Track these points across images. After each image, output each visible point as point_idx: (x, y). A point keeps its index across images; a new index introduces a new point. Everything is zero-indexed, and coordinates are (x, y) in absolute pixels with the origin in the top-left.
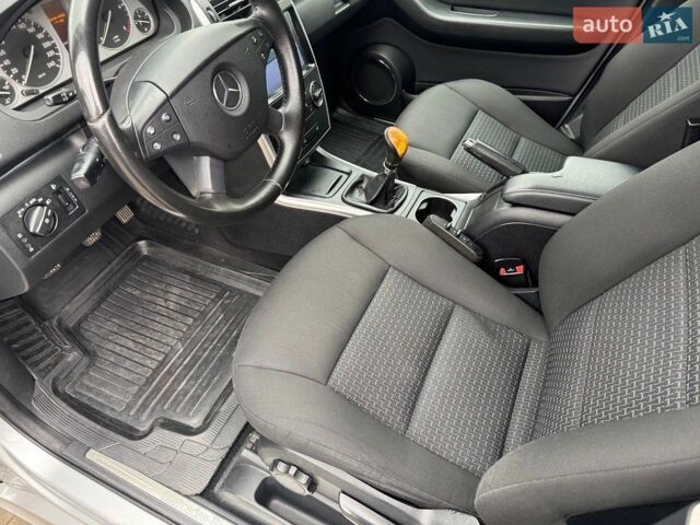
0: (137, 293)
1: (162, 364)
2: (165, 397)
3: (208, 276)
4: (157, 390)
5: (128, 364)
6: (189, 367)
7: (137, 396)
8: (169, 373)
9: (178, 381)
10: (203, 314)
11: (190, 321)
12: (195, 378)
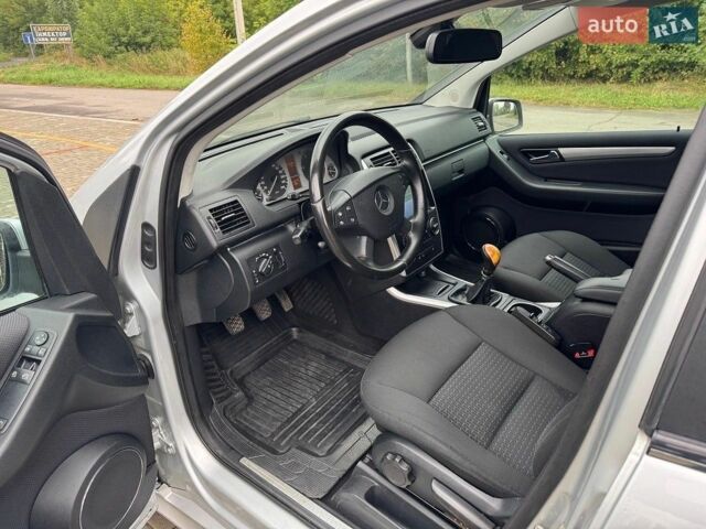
0: (286, 362)
1: (300, 410)
2: (300, 432)
3: (339, 357)
4: (295, 426)
5: (275, 407)
6: (320, 415)
7: (280, 428)
8: (305, 417)
9: (311, 422)
10: (333, 382)
11: (323, 385)
12: (324, 422)
